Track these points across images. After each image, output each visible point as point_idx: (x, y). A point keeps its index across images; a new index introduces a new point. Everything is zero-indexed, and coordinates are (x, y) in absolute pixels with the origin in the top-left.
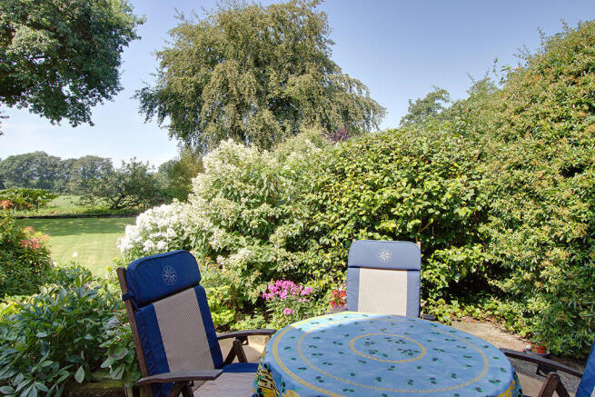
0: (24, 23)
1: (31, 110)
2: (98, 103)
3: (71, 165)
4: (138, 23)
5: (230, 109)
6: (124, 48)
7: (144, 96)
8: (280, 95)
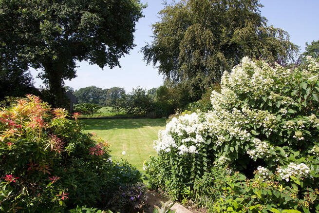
0: (87, 10)
1: (90, 63)
2: (122, 56)
3: (106, 92)
4: (143, 8)
5: (196, 53)
6: (136, 23)
7: (146, 50)
8: (228, 42)
